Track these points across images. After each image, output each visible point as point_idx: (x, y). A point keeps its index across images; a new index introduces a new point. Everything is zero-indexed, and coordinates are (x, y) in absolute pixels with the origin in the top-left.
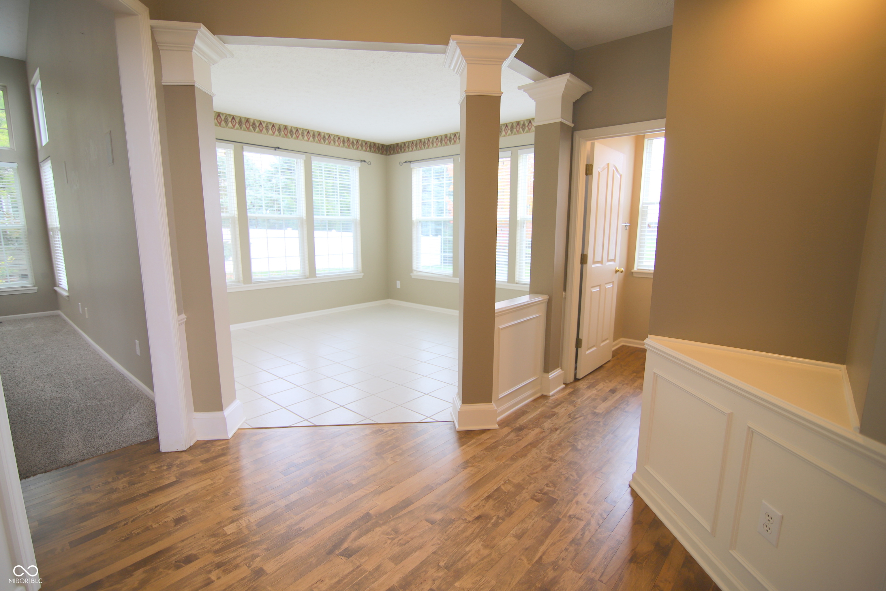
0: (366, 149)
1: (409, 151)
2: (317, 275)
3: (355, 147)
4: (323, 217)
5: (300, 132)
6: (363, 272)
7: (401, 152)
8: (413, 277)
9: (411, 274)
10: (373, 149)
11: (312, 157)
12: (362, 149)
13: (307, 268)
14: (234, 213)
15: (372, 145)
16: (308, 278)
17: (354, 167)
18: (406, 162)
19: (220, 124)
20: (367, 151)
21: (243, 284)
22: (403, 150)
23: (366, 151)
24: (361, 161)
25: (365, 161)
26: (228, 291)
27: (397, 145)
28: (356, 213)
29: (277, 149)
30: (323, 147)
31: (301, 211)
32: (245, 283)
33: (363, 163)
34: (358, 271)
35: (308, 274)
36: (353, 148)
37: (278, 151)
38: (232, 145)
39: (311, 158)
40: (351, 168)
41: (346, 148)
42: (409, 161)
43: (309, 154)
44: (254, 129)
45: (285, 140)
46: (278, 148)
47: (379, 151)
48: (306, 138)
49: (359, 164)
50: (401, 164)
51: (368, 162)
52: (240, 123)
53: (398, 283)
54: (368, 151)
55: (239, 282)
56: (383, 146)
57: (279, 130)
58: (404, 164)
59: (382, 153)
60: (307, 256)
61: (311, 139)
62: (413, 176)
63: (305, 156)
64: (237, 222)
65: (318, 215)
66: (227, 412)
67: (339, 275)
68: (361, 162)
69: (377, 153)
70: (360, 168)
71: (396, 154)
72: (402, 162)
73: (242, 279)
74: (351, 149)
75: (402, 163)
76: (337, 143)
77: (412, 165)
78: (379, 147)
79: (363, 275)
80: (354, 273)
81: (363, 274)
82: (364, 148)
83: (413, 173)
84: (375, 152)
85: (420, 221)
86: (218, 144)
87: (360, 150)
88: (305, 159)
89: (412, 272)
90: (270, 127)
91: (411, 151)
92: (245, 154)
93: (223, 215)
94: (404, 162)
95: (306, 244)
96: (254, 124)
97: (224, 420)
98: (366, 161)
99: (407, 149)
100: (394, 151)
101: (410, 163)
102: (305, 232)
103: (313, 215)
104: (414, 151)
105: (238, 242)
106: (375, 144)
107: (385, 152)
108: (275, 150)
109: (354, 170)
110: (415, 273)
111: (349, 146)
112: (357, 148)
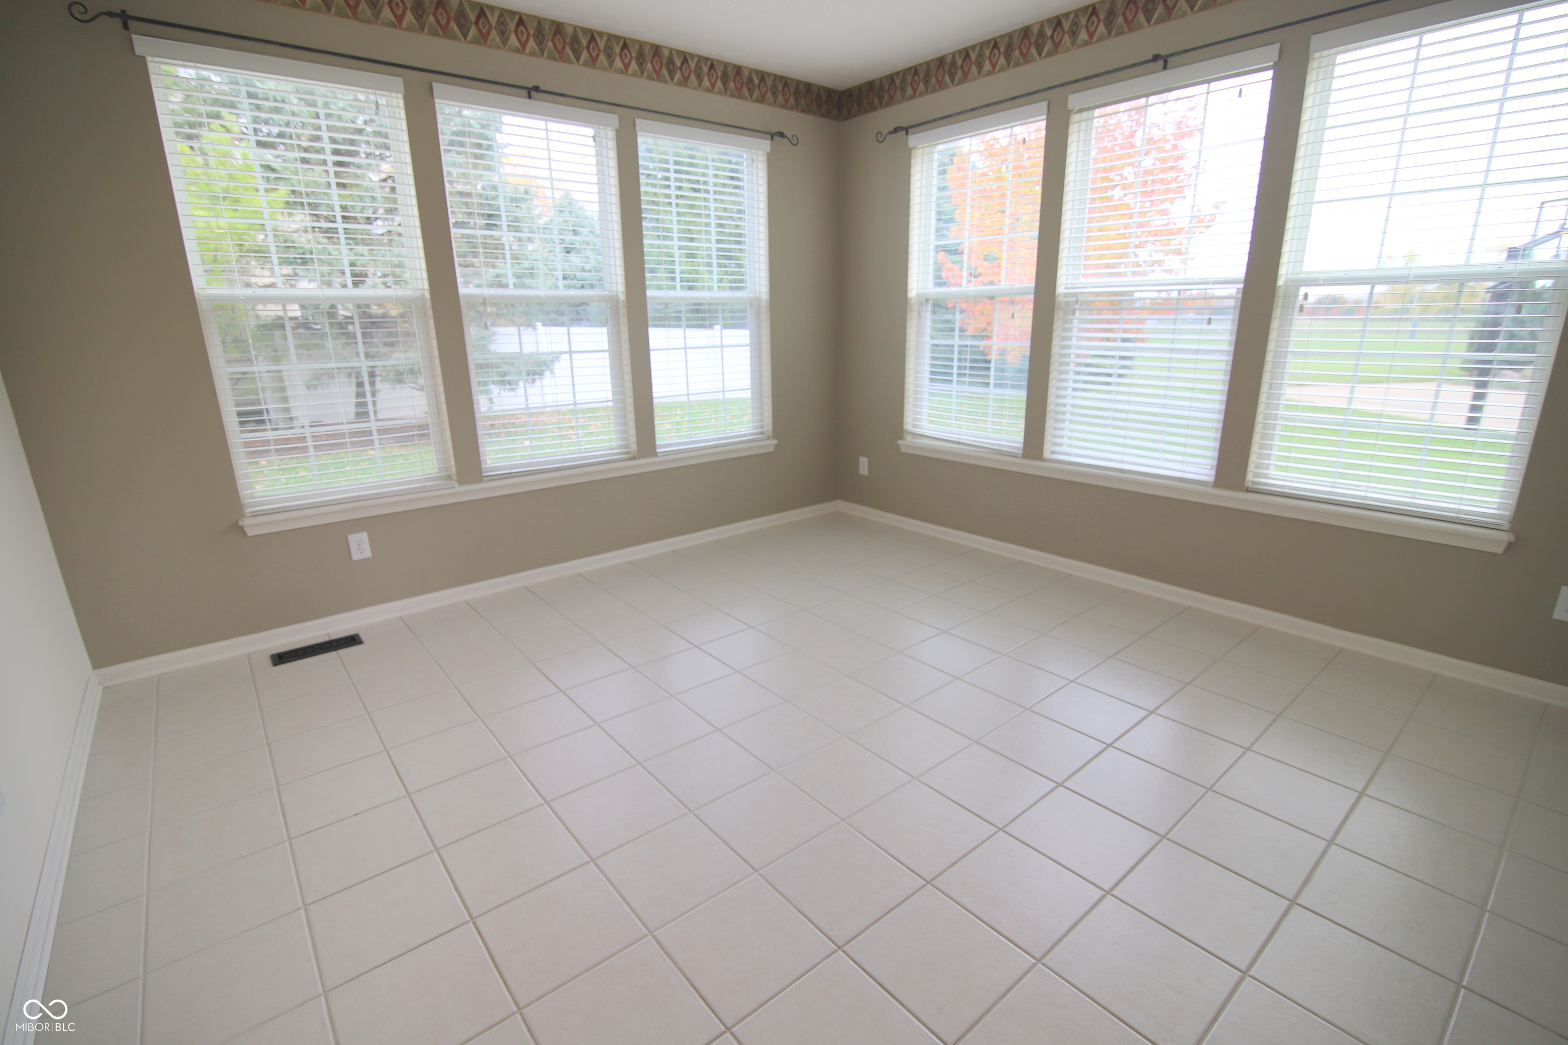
0: (787, 101)
1: (904, 99)
2: (658, 450)
3: (756, 93)
4: (672, 294)
5: (600, 43)
6: (775, 437)
7: (881, 104)
8: (903, 450)
9: (900, 442)
10: (803, 101)
11: (638, 121)
12: (775, 101)
13: (632, 430)
14: (421, 287)
15: (802, 88)
16: (634, 458)
17: (753, 151)
18: (896, 130)
19: (353, 9)
20: (789, 106)
21: (456, 485)
22: (886, 98)
23: (784, 106)
24: (772, 136)
25: (782, 135)
28: (757, 280)
29: (534, 95)
30: (668, 92)
32: (461, 483)
33: (776, 138)
34: (762, 433)
35: (634, 447)
36: (751, 96)
38: (399, 78)
39: (635, 125)
40: (745, 156)
41: (732, 96)
42: (901, 129)
43: (627, 112)
44: (466, 29)
45: (556, 65)
46: (539, 91)
47: (819, 107)
48: (619, 62)
49: (766, 145)
50: (880, 138)
51: (790, 138)
52: (420, 10)
53: (864, 462)
54: (792, 108)
55: (449, 477)
56: (830, 92)
57: (539, 34)
58: (888, 136)
59: (827, 115)
60: (630, 401)
61: (634, 65)
62: (913, 171)
63: (616, 117)
65: (659, 288)
67: (717, 446)
68: (772, 139)
69: (815, 114)
70: (768, 154)
71: (866, 112)
72: (885, 132)
73: (454, 470)
74: (746, 99)
75: (884, 135)
76: (706, 82)
77: (913, 139)
78: (819, 96)
79: (777, 445)
80: (752, 441)
81: (775, 442)
82: (780, 98)
83: (913, 162)
84: (807, 110)
85: (927, 300)
87: (770, 105)
88: (617, 126)
89: (902, 438)
90: (512, 25)
91: (912, 97)
92: (441, 105)
94: (892, 129)
96: (464, 15)
98: (786, 133)
99: (898, 94)
100: (860, 104)
101: (907, 133)
102: (625, 334)
103: (643, 288)
104: (921, 95)
106: (809, 87)
107: (835, 111)
108: (530, 97)
109: (753, 161)
110: (909, 438)
111: (738, 95)
112: (762, 100)
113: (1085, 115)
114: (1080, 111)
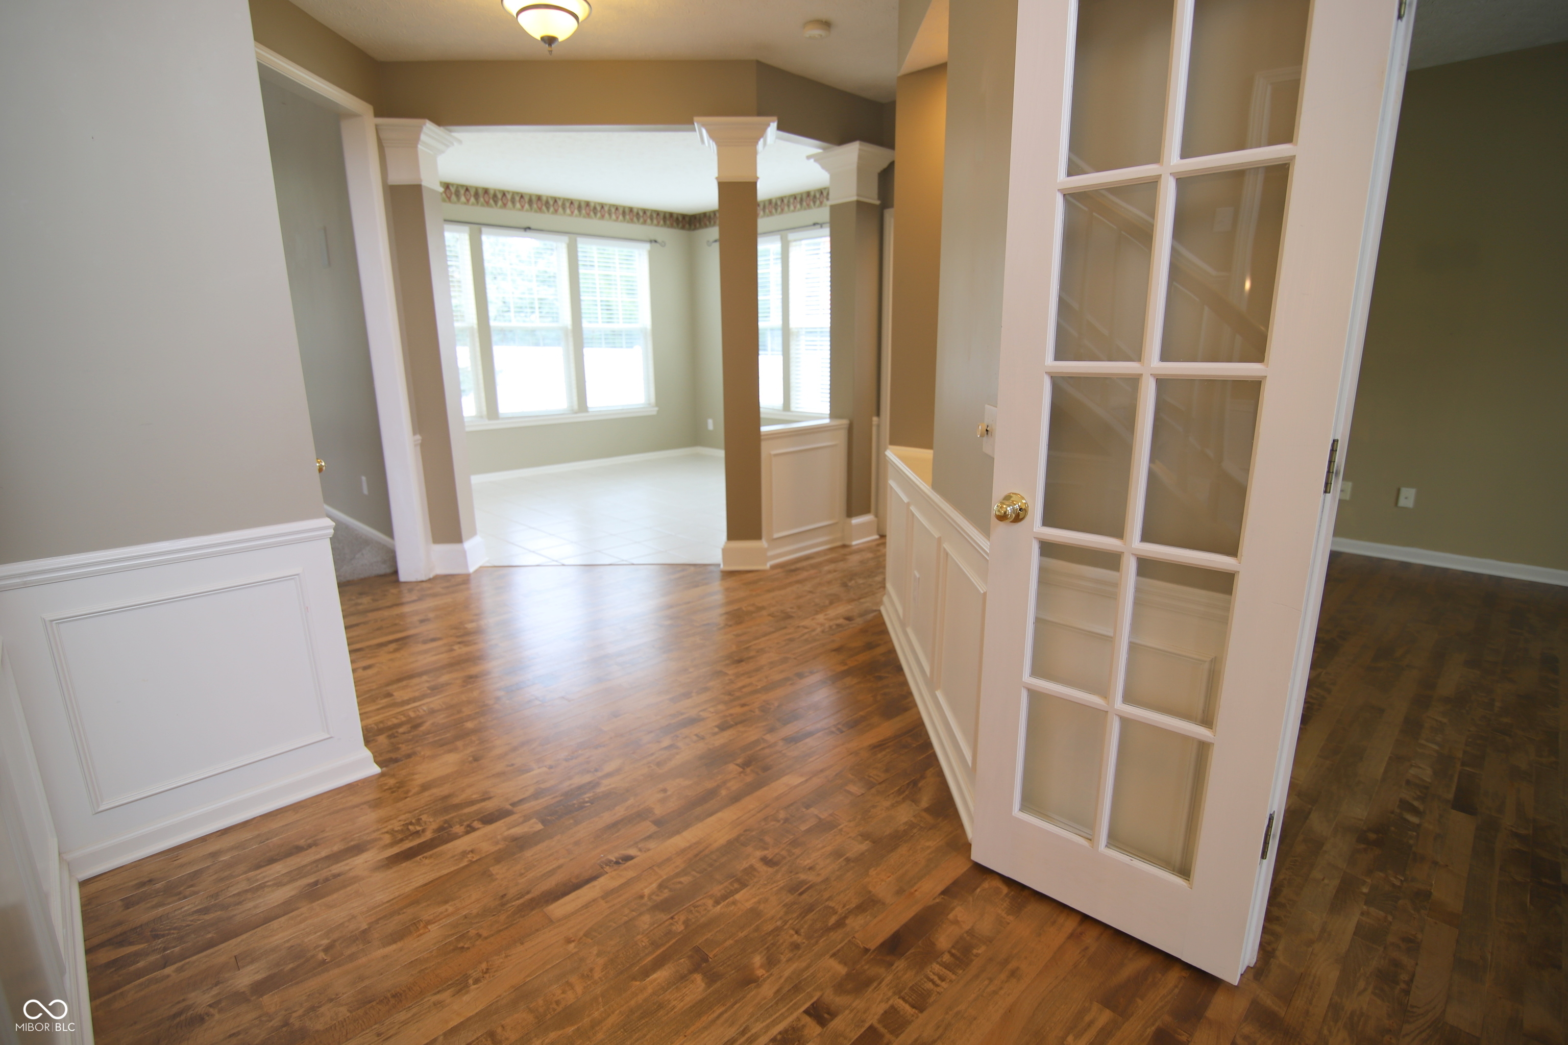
0: (658, 223)
2: (588, 410)
3: (641, 220)
4: (595, 326)
5: (560, 203)
6: (657, 406)
7: (710, 225)
10: (668, 222)
11: (578, 239)
12: (652, 223)
13: (575, 399)
14: (471, 322)
15: (667, 216)
16: (576, 413)
17: (640, 250)
19: (449, 198)
20: (660, 225)
21: (486, 420)
22: (712, 222)
23: (658, 225)
24: (651, 241)
25: (656, 241)
26: (468, 429)
27: (705, 214)
28: (645, 319)
29: (528, 230)
30: (594, 224)
31: (566, 319)
32: (489, 419)
33: (654, 244)
34: (649, 404)
35: (576, 407)
36: (638, 222)
37: (528, 233)
38: (466, 228)
39: (576, 241)
40: (635, 253)
41: (628, 222)
43: (572, 235)
44: (496, 202)
45: (539, 216)
46: (529, 228)
47: (678, 224)
48: (568, 211)
49: (647, 246)
50: (709, 244)
51: (661, 242)
52: (476, 195)
53: (709, 422)
54: (662, 226)
55: (481, 417)
56: (684, 216)
57: (530, 202)
58: (713, 243)
59: (683, 228)
60: (574, 382)
61: (576, 212)
63: (567, 238)
64: (477, 335)
65: (590, 323)
66: (468, 545)
67: (623, 409)
68: (651, 244)
69: (675, 228)
70: (649, 251)
71: (703, 228)
72: (711, 241)
73: (485, 413)
74: (635, 223)
76: (614, 217)
78: (677, 219)
79: (658, 411)
80: (643, 408)
81: (657, 409)
82: (655, 222)
84: (672, 226)
86: (447, 226)
87: (649, 225)
88: (567, 242)
90: (517, 198)
92: (484, 238)
93: (456, 325)
95: (573, 365)
96: (495, 196)
97: (464, 553)
98: (658, 240)
100: (700, 224)
102: (571, 348)
103: (581, 323)
105: (479, 363)
106: (671, 215)
107: (687, 226)
108: (525, 231)
109: (640, 256)
111: (632, 221)
112: (645, 222)
113: (798, 243)
114: (795, 241)
